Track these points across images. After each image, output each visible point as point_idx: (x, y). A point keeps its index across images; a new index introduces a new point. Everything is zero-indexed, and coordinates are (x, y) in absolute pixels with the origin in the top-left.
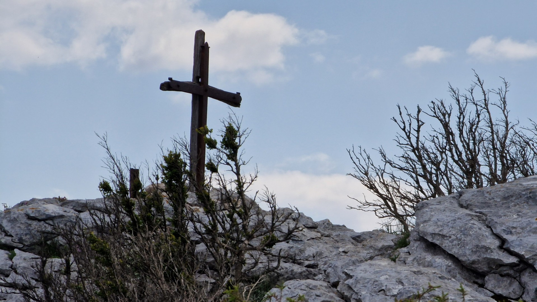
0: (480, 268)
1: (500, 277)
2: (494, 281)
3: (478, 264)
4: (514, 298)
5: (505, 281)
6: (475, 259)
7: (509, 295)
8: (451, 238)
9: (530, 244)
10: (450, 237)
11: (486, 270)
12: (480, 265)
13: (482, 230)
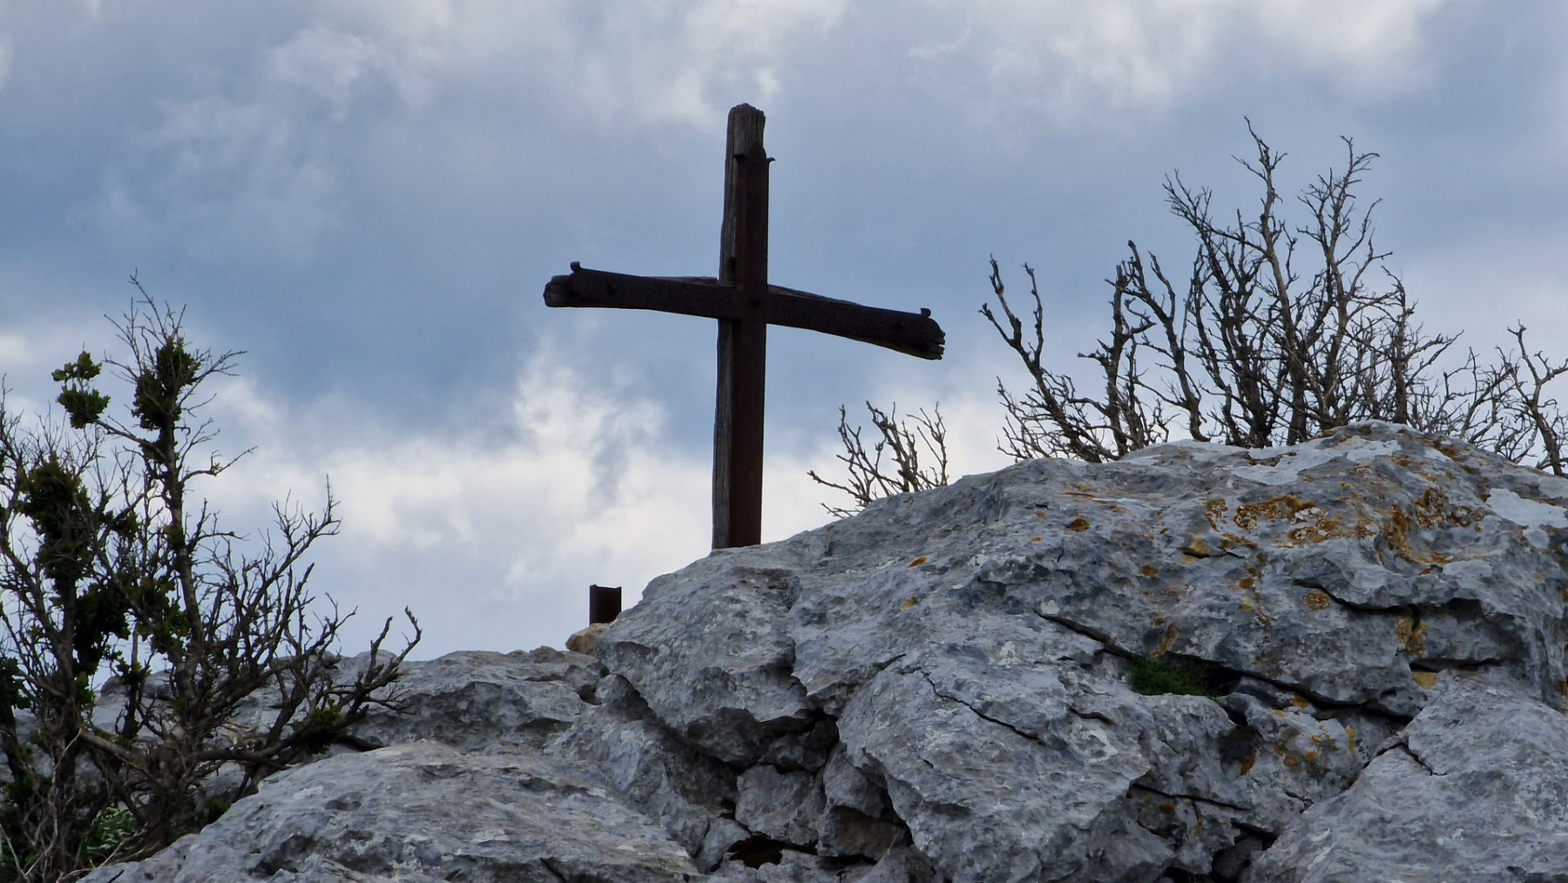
0: (719, 748)
1: (775, 775)
2: (756, 790)
3: (710, 737)
4: (802, 843)
5: (786, 787)
6: (696, 718)
7: (786, 833)
8: (661, 655)
9: (843, 649)
10: (656, 651)
11: (738, 754)
12: (716, 739)
13: (748, 620)
